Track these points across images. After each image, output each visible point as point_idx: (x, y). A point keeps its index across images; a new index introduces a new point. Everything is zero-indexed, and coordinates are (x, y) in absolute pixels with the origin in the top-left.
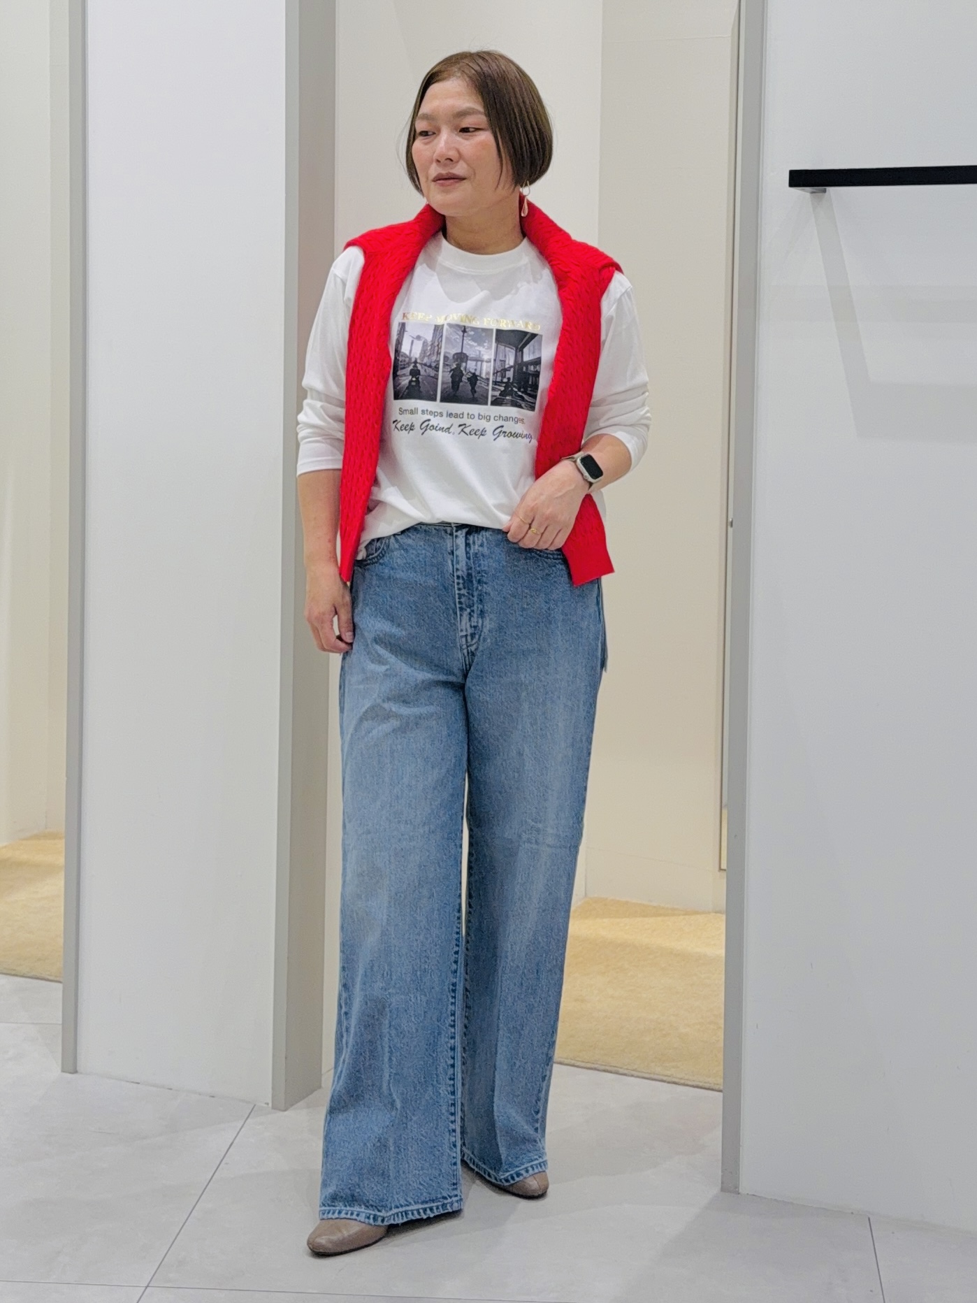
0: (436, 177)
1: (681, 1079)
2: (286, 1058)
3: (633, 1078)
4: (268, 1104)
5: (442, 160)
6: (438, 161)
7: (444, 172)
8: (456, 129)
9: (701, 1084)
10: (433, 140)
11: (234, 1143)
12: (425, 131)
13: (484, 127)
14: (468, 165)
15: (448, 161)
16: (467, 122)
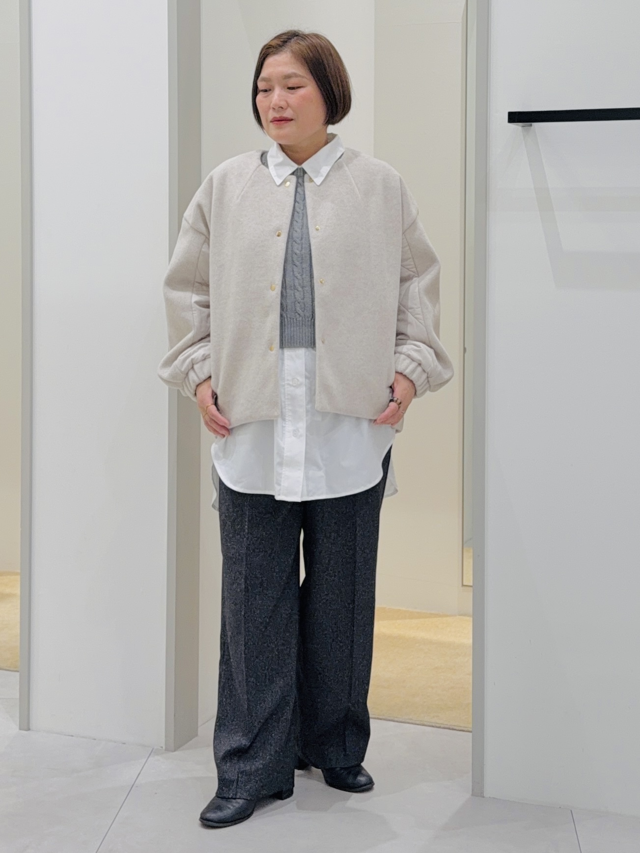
0: (272, 119)
1: (442, 724)
2: (175, 716)
3: (408, 725)
4: (162, 747)
5: (276, 108)
6: (274, 109)
7: (277, 115)
8: (284, 87)
9: (455, 728)
10: (270, 94)
11: (141, 773)
12: (264, 89)
13: (304, 85)
14: (293, 111)
15: (280, 108)
16: (292, 82)
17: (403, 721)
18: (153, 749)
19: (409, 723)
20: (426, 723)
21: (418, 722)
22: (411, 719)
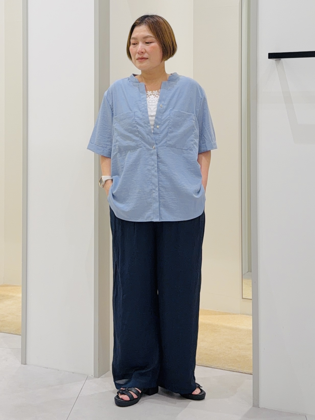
0: (138, 58)
4: (92, 376)
5: (140, 53)
6: (138, 53)
7: (140, 56)
8: (144, 42)
10: (137, 46)
11: (83, 388)
12: (134, 43)
13: (154, 41)
14: (149, 54)
15: (142, 53)
16: (148, 40)
17: (215, 367)
18: (88, 376)
19: (217, 368)
20: (226, 369)
21: (222, 368)
22: (218, 367)
